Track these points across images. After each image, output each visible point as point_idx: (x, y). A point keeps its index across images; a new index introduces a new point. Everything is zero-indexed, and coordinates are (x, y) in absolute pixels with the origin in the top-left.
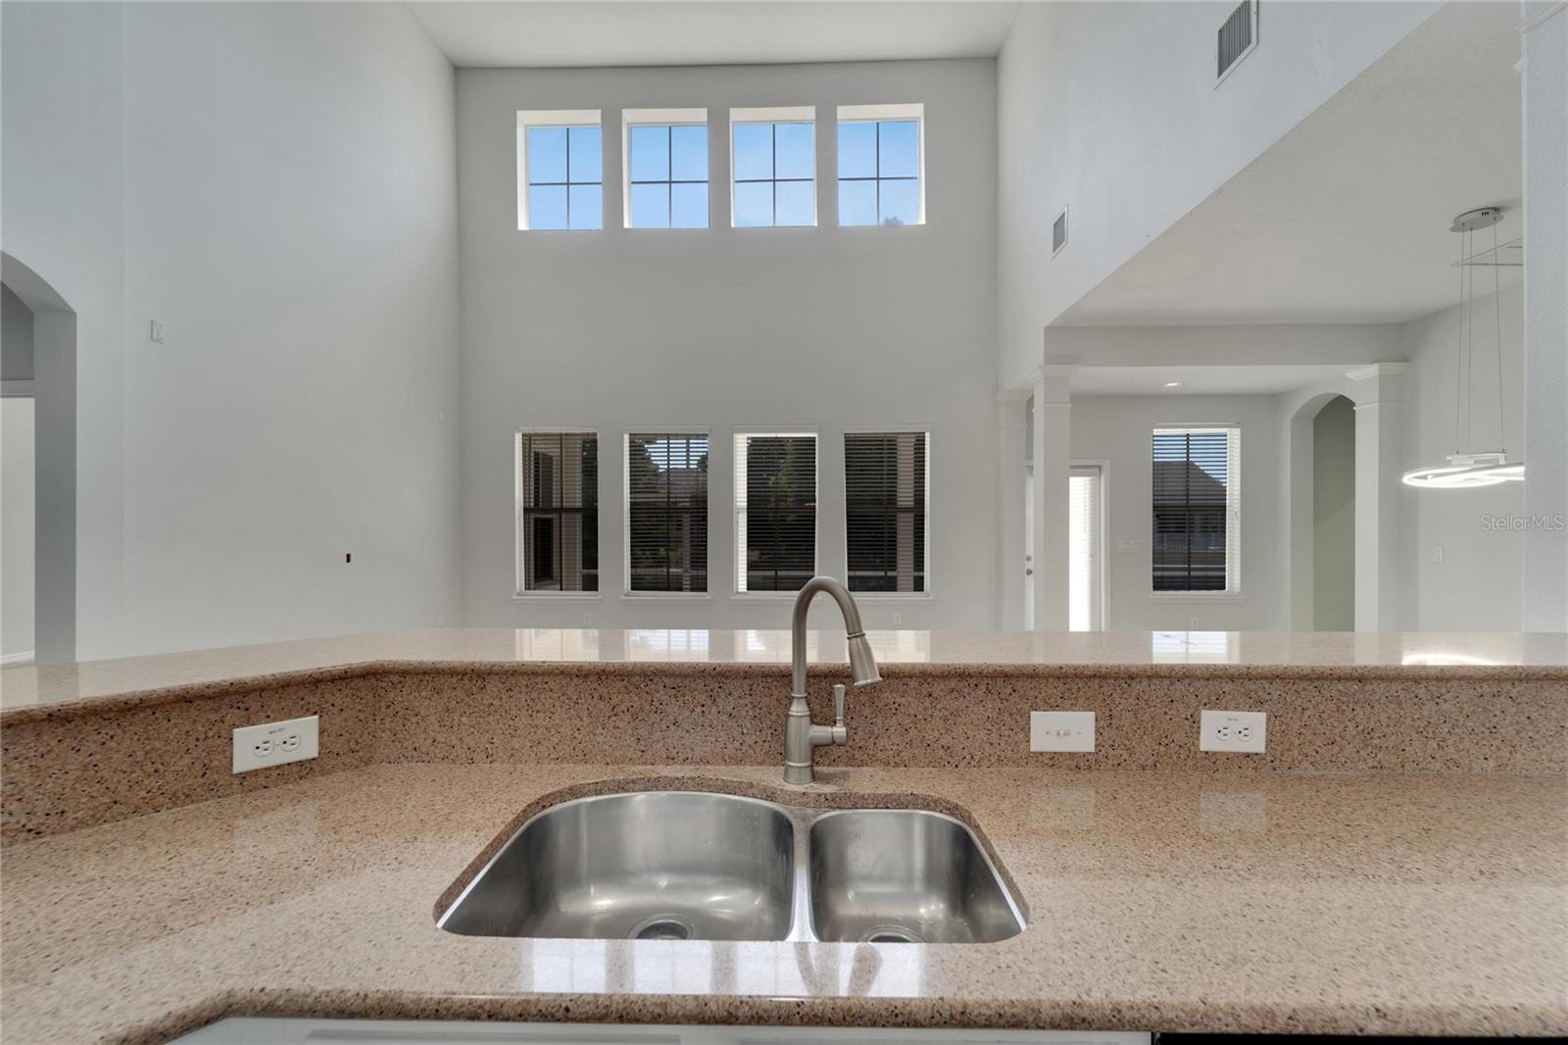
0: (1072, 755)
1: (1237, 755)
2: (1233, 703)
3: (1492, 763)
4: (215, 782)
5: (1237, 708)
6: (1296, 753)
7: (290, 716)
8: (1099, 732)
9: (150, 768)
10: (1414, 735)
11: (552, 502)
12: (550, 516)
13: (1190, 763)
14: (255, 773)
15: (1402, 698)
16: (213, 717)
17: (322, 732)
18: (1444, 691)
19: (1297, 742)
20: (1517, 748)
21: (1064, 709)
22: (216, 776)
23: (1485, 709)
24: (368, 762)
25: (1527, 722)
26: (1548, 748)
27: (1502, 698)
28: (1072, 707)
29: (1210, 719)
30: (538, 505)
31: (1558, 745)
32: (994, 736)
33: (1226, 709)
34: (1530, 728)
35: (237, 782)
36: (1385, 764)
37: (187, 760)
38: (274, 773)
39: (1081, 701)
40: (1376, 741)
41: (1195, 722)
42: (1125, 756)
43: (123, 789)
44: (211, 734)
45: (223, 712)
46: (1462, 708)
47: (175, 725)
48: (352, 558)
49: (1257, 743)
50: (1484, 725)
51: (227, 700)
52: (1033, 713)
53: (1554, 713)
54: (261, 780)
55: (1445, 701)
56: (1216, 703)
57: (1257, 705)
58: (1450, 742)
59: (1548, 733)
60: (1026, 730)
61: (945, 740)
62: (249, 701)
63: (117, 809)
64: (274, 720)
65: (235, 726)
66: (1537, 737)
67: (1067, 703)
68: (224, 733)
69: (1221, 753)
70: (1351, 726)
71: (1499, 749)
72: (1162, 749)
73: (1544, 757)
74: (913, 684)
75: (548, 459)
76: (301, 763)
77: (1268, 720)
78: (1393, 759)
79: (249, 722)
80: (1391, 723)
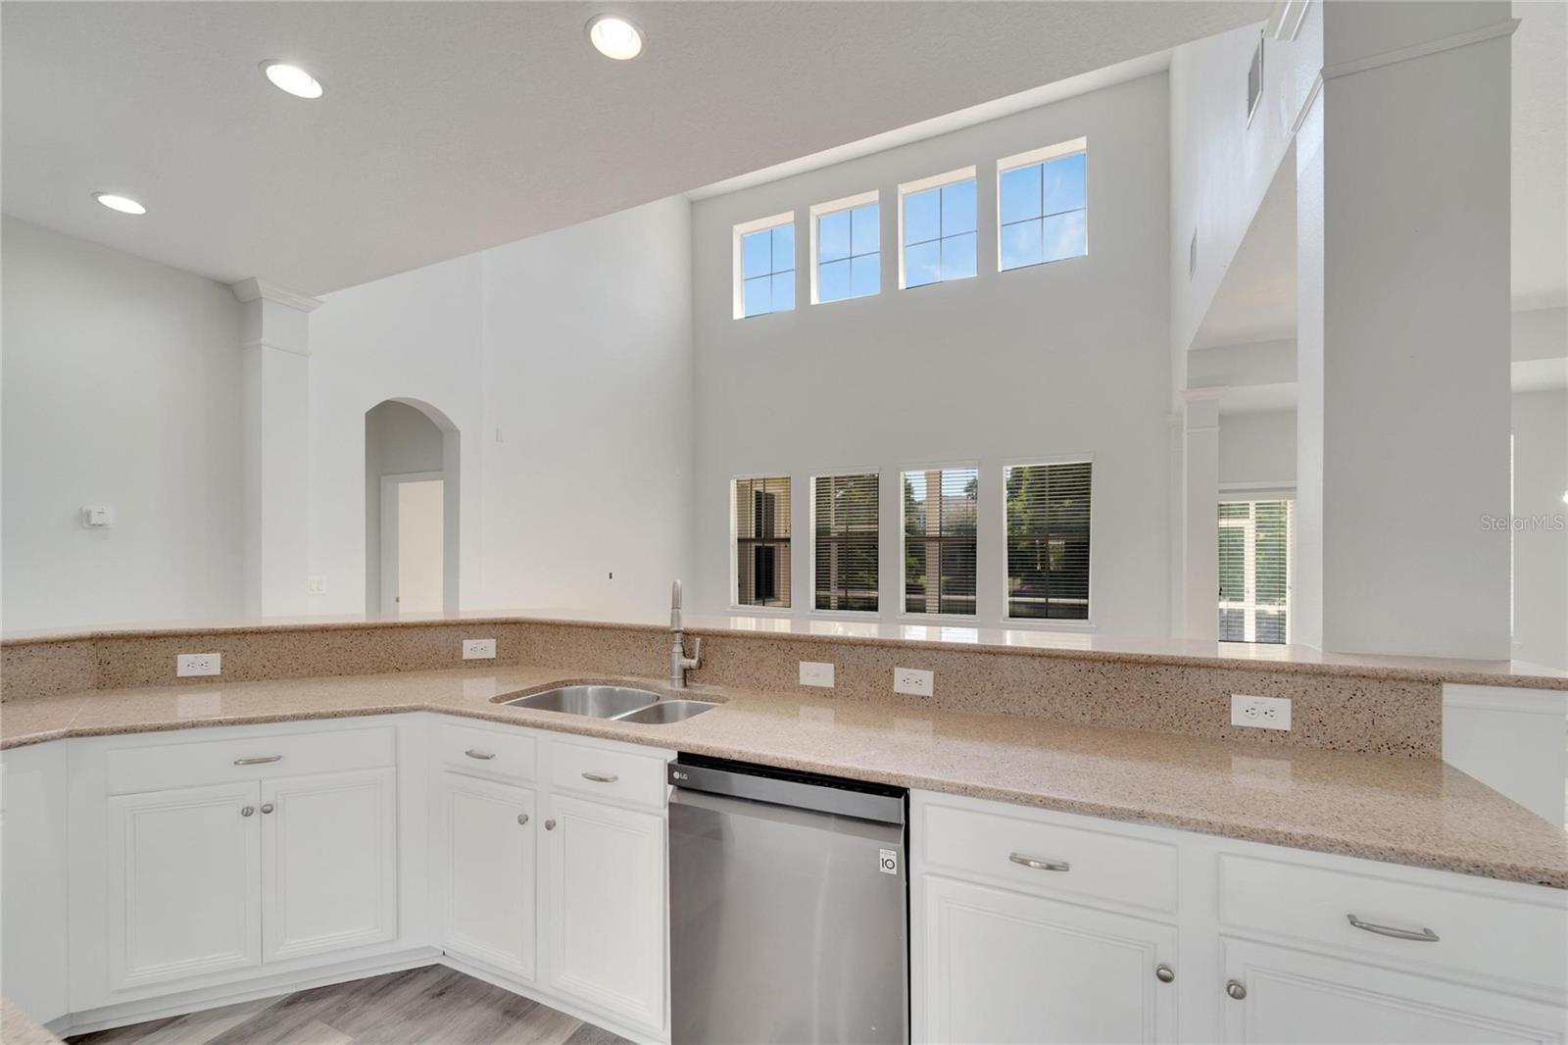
0: (822, 689)
1: (917, 696)
2: (913, 664)
3: (1088, 717)
4: (457, 662)
5: (916, 668)
6: (953, 699)
7: (484, 638)
8: (836, 676)
9: (434, 652)
10: (1032, 694)
11: (773, 533)
12: (771, 545)
13: (889, 699)
14: (471, 661)
15: (1023, 668)
16: (455, 634)
17: (497, 647)
18: (1052, 665)
19: (953, 692)
20: (1107, 709)
21: (818, 661)
22: (457, 659)
23: (1083, 680)
24: (517, 664)
25: (1114, 691)
26: (1132, 711)
27: (1095, 674)
28: (823, 660)
29: (900, 673)
30: (761, 536)
31: (1139, 709)
32: (781, 675)
33: (910, 667)
34: (1117, 695)
35: (464, 663)
36: (1012, 711)
37: (446, 650)
38: (479, 663)
39: (827, 657)
40: (1005, 696)
41: (891, 673)
42: (852, 692)
43: (425, 658)
44: (454, 641)
45: (458, 633)
46: (1065, 679)
47: (442, 635)
48: (613, 575)
49: (927, 690)
50: (1082, 691)
51: (460, 627)
52: (801, 662)
53: (1135, 686)
54: (473, 665)
55: (1054, 672)
56: (903, 664)
57: (928, 666)
58: (1057, 701)
59: (1131, 701)
60: (797, 671)
61: (757, 675)
62: (469, 629)
63: (424, 666)
64: (479, 639)
65: (463, 639)
66: (1123, 702)
67: (819, 658)
68: (459, 641)
69: (907, 695)
70: (989, 684)
71: (1093, 708)
72: (873, 689)
73: (1128, 717)
74: (741, 642)
75: (770, 498)
76: (489, 660)
77: (935, 676)
78: (1018, 709)
79: (469, 639)
80: (1016, 684)
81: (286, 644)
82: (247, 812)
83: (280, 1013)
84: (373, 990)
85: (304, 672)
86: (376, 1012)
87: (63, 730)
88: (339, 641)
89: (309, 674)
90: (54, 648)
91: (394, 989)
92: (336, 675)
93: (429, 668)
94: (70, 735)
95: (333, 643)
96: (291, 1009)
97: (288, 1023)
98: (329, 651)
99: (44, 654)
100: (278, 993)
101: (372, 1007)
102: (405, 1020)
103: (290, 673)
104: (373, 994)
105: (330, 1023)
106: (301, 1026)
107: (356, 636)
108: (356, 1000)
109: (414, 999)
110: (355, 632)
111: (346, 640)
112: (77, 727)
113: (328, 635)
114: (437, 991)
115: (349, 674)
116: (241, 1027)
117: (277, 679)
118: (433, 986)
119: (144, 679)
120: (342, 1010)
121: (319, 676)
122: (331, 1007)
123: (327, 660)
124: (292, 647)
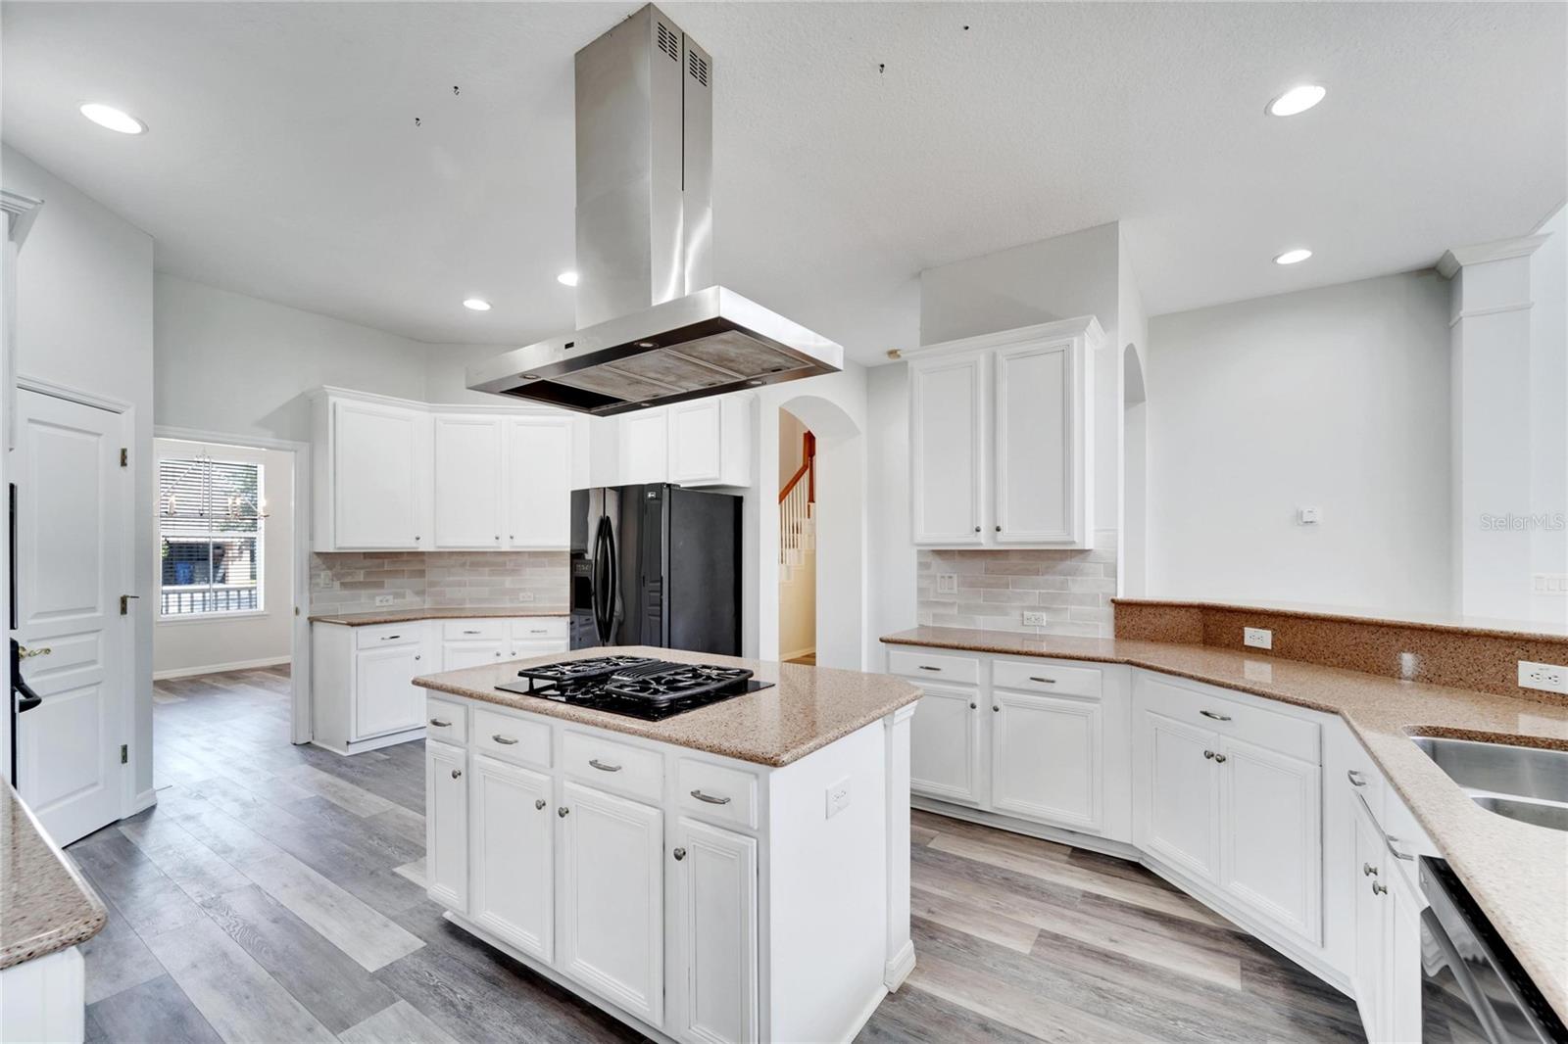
4: (1509, 688)
7: (1555, 663)
9: (1476, 668)
14: (1531, 691)
16: (1508, 651)
22: (1509, 684)
35: (1521, 692)
37: (1494, 670)
38: (1545, 696)
43: (1464, 674)
44: (1507, 659)
45: (1513, 650)
47: (1489, 649)
51: (1515, 643)
54: (1536, 696)
62: (1529, 646)
63: (1461, 683)
64: (1545, 662)
65: (1520, 659)
68: (1514, 661)
79: (1528, 659)
81: (1319, 631)
82: (1209, 756)
83: (1228, 937)
84: (1299, 981)
85: (1335, 661)
86: (1278, 994)
87: (1126, 659)
88: (1365, 635)
89: (1338, 664)
90: (1178, 610)
91: (1315, 995)
92: (1363, 671)
93: (1470, 687)
94: (1129, 663)
95: (1360, 638)
96: (1236, 942)
97: (1224, 947)
98: (1356, 645)
99: (1173, 613)
100: (1242, 927)
101: (1282, 989)
102: (1288, 1017)
103: (1322, 659)
104: (1295, 983)
105: (1243, 969)
106: (1227, 954)
107: (1383, 633)
108: (1280, 975)
109: (1316, 1014)
110: (1383, 629)
111: (1373, 637)
112: (1134, 660)
113: (1355, 628)
114: (1342, 1028)
115: (1375, 673)
116: (1201, 925)
117: (1312, 663)
118: (1346, 1023)
119: (1226, 642)
120: (1262, 971)
121: (1347, 668)
122: (1258, 962)
123: (1354, 653)
124: (1323, 635)
